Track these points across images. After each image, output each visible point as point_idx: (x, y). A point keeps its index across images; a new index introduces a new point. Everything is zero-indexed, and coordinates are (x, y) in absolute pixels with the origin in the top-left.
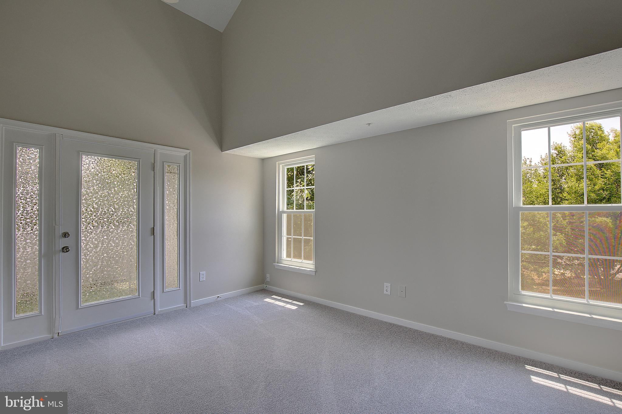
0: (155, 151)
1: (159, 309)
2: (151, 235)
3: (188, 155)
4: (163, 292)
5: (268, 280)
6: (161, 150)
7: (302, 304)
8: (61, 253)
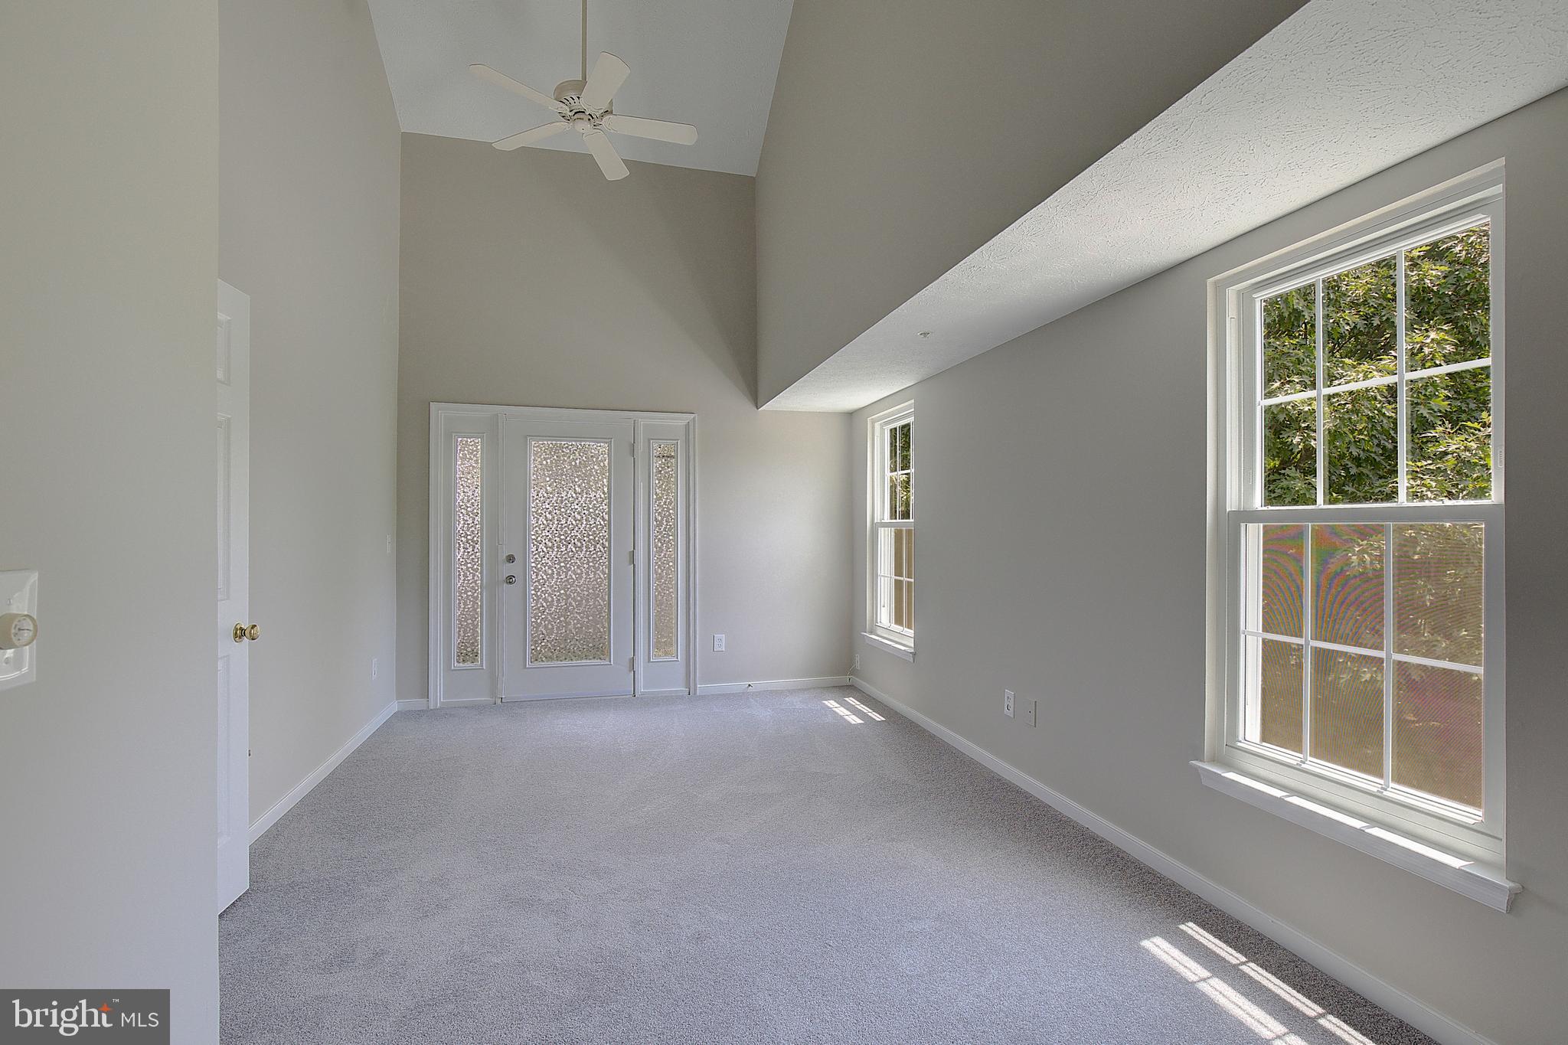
0: (634, 423)
1: (641, 689)
2: (630, 564)
3: (691, 424)
4: (649, 661)
5: (858, 666)
6: (644, 420)
7: (878, 718)
8: (505, 585)
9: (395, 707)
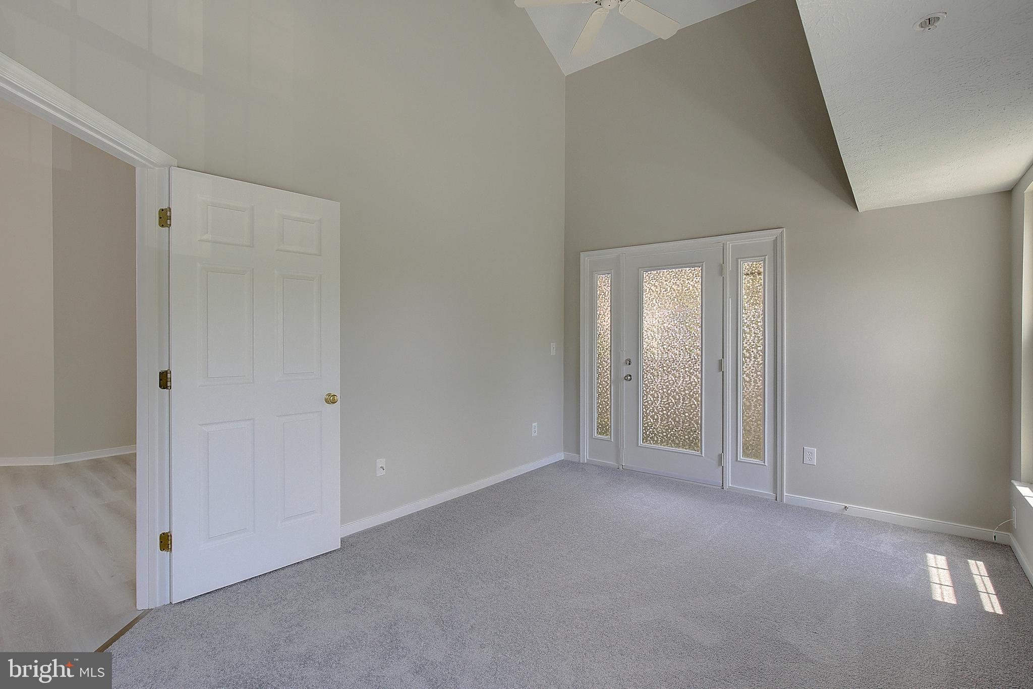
0: (724, 246)
1: (729, 484)
2: (719, 371)
4: (737, 460)
8: (625, 381)
9: (561, 456)
